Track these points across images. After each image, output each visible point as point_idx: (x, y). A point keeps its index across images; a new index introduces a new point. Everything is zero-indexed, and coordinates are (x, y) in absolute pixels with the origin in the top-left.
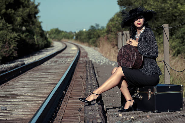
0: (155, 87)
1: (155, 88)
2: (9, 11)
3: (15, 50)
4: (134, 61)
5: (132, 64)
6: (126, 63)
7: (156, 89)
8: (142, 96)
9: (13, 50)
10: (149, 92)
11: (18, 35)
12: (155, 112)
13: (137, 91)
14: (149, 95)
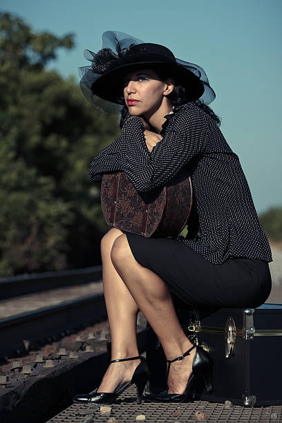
0: (247, 311)
1: (249, 314)
2: (51, 141)
3: (61, 251)
4: (157, 214)
5: (152, 222)
6: (131, 216)
7: (252, 317)
8: (209, 346)
9: (54, 253)
10: (230, 329)
11: (72, 210)
12: (247, 404)
13: (194, 328)
14: (229, 342)
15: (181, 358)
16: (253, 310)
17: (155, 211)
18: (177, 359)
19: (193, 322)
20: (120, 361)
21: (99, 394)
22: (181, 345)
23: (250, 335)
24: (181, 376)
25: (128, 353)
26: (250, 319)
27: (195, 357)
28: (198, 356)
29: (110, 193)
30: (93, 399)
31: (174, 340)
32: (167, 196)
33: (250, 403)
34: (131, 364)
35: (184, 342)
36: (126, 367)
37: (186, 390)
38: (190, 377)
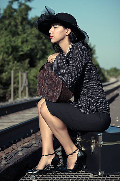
0: (99, 134)
5: (56, 96)
6: (48, 93)
7: (101, 137)
8: (85, 147)
10: (93, 141)
12: (100, 175)
13: (79, 139)
14: (92, 147)
15: (72, 154)
16: (102, 134)
17: (57, 91)
18: (70, 155)
19: (78, 137)
20: (46, 155)
21: (37, 170)
22: (72, 148)
23: (101, 145)
24: (72, 162)
25: (49, 152)
26: (101, 138)
27: (78, 154)
28: (79, 153)
29: (41, 83)
30: (34, 172)
31: (68, 146)
32: (63, 85)
33: (102, 174)
34: (51, 157)
35: (73, 147)
36: (48, 158)
37: (74, 167)
38: (76, 162)
